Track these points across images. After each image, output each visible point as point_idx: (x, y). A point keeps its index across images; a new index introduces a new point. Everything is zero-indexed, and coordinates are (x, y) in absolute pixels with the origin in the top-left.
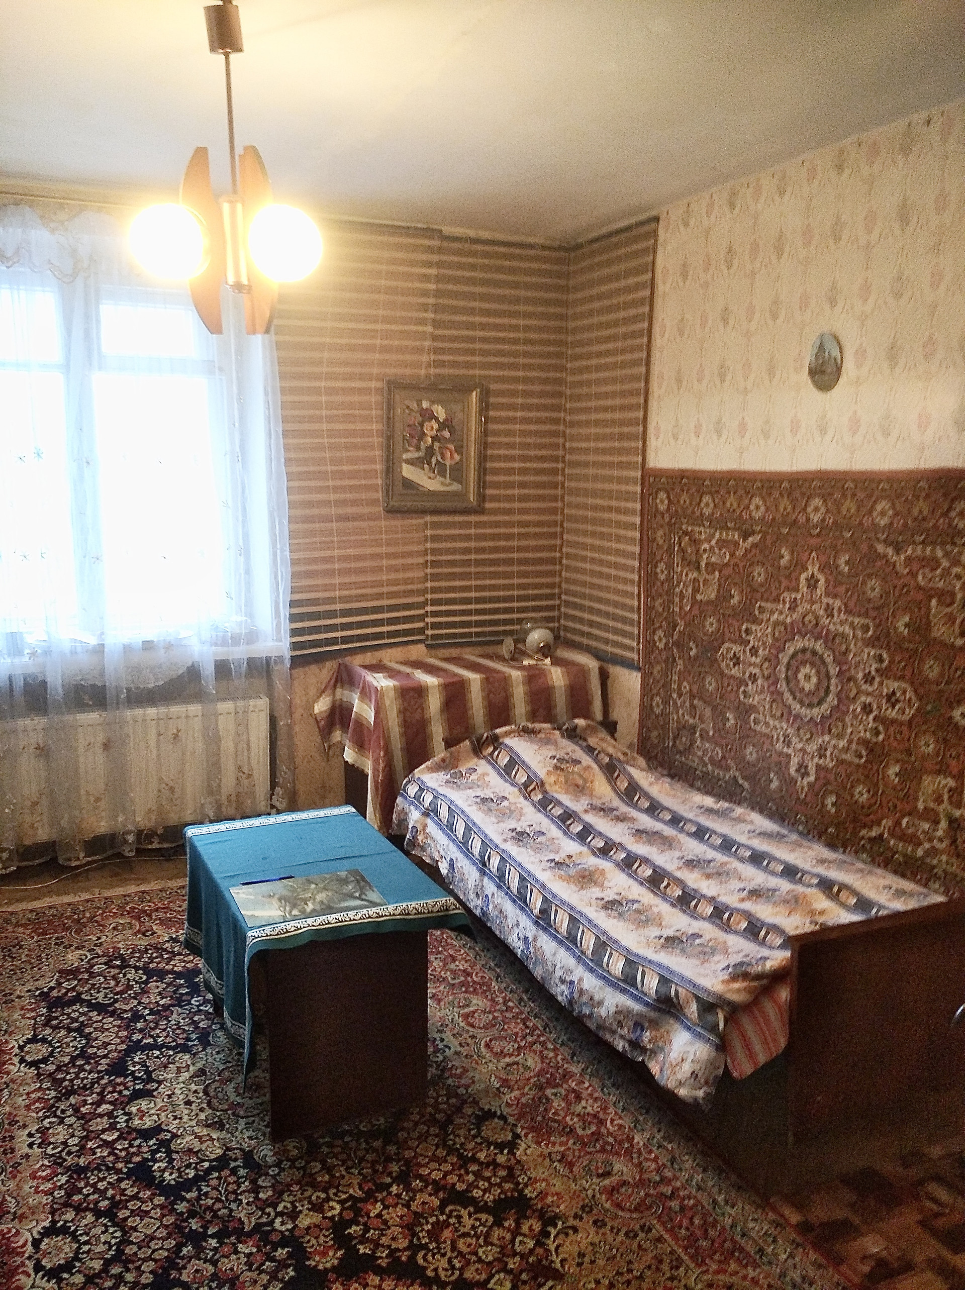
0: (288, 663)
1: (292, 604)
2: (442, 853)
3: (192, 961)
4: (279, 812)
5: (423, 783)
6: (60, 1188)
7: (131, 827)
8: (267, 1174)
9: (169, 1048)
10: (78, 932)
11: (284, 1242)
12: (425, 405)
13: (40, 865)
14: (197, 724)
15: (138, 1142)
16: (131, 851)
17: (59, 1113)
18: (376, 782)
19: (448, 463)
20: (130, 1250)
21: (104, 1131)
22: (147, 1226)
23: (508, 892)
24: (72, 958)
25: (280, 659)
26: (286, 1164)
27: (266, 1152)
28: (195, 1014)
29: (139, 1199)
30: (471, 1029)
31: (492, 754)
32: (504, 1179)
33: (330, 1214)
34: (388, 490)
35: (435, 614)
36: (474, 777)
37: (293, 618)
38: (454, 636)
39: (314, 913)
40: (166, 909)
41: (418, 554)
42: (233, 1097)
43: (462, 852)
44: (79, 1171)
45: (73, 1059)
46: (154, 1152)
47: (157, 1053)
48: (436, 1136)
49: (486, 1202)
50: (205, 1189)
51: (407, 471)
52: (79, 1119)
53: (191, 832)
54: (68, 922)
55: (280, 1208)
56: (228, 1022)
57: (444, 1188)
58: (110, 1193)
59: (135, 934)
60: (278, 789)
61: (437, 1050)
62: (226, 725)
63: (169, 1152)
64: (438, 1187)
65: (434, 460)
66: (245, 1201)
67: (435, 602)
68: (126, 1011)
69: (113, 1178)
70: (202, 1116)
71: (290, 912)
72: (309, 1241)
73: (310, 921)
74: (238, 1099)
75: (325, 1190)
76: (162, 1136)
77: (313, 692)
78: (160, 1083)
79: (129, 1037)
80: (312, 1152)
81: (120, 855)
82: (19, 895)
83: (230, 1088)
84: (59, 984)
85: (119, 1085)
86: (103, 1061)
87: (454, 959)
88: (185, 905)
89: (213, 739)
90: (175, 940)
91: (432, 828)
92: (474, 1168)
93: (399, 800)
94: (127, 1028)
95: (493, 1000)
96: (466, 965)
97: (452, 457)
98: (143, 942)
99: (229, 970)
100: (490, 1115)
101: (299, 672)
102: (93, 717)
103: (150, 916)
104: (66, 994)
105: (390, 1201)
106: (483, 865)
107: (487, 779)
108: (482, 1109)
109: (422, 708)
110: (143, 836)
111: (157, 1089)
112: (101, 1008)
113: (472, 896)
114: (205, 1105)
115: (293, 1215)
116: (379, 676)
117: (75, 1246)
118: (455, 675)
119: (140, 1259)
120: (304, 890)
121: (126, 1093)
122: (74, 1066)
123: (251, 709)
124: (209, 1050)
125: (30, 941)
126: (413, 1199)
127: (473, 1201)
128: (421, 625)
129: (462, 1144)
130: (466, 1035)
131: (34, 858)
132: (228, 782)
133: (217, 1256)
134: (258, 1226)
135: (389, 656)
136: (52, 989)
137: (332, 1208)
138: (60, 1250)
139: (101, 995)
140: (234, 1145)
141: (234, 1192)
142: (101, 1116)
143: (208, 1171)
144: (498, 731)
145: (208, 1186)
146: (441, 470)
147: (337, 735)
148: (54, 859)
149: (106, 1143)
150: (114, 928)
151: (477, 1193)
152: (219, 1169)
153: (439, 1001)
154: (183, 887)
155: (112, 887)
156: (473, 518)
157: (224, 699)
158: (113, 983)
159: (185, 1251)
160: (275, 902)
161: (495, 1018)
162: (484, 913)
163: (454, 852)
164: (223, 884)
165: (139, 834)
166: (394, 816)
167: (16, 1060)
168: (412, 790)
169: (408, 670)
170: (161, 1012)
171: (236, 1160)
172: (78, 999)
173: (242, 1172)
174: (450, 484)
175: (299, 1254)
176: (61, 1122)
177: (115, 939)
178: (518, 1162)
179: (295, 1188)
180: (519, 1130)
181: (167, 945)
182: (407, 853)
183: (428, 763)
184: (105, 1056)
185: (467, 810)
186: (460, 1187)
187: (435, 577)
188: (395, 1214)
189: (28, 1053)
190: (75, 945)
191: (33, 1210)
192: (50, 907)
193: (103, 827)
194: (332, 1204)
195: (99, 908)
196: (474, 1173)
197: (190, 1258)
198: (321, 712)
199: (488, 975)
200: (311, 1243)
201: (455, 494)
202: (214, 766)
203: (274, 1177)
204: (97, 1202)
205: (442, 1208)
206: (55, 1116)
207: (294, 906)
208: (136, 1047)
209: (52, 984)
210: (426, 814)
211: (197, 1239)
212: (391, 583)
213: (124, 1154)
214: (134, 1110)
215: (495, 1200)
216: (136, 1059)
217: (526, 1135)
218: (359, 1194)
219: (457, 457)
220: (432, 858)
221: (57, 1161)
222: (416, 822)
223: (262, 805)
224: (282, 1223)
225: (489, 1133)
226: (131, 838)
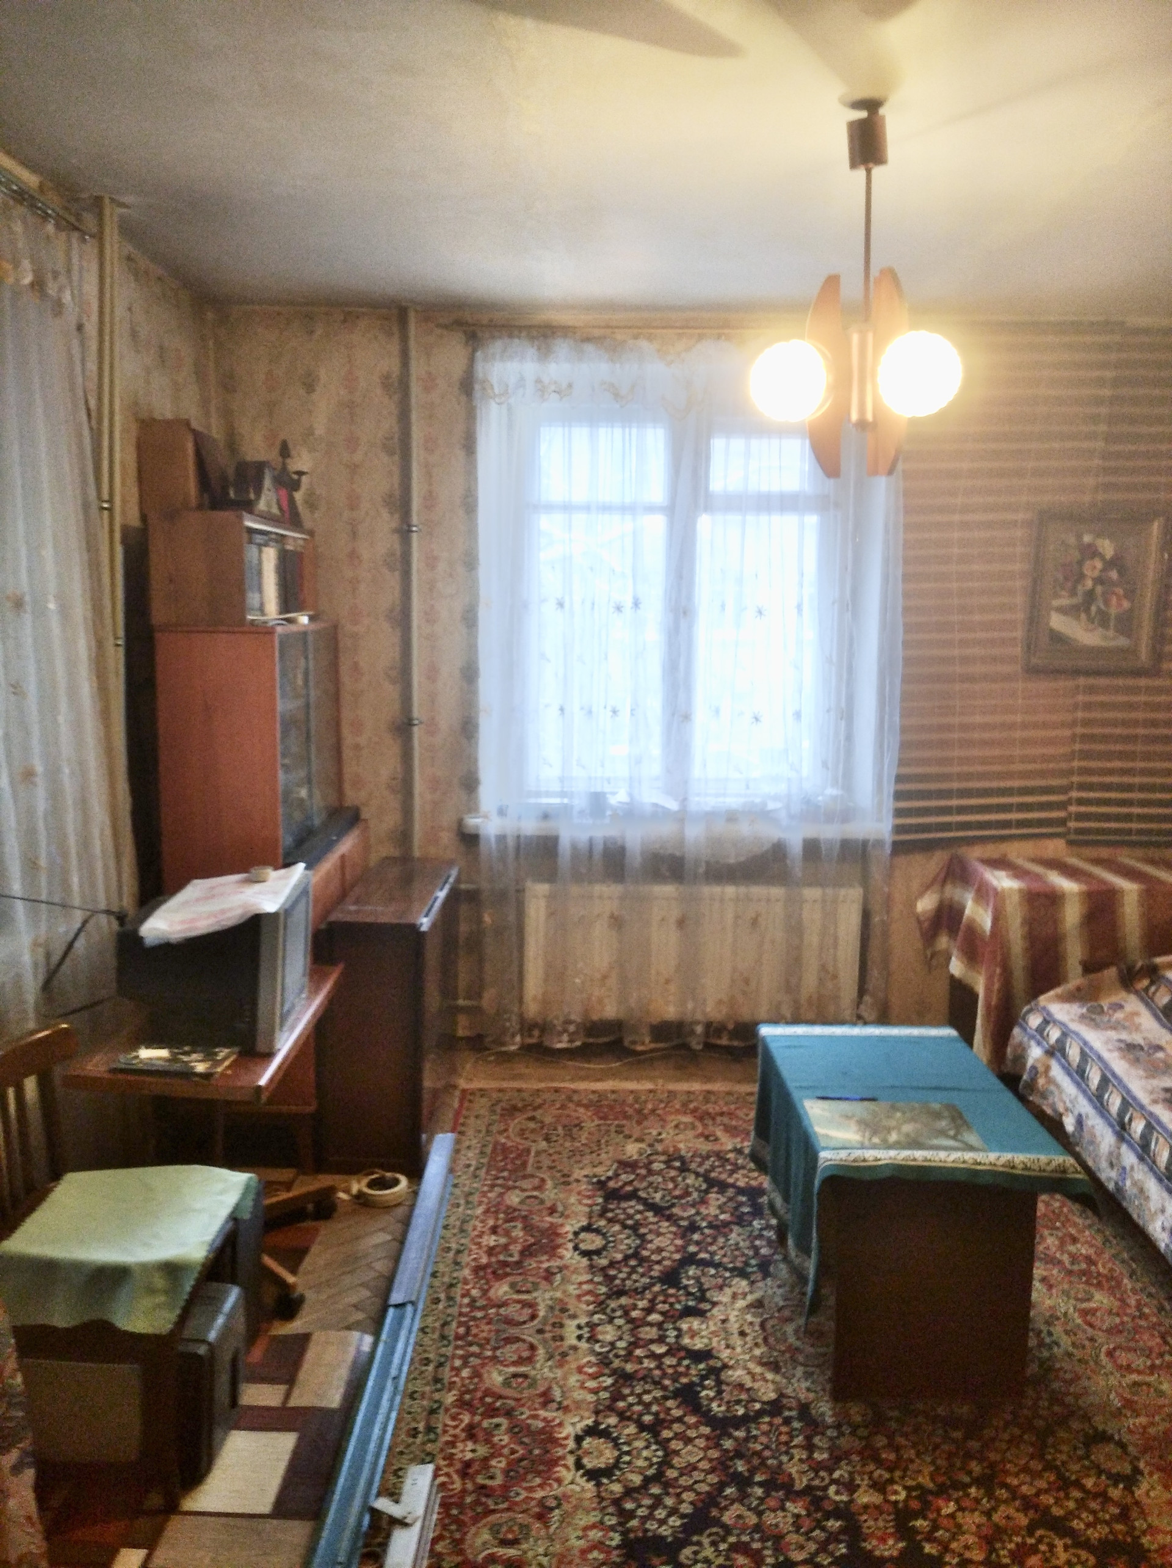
0: (888, 850)
1: (899, 779)
2: (1069, 1105)
3: (755, 1179)
4: (866, 1023)
5: (1049, 1014)
6: (605, 1389)
7: (699, 1016)
8: (823, 1434)
9: (726, 1269)
10: (639, 1123)
11: (838, 1512)
12: (1087, 539)
13: (606, 1044)
14: (778, 909)
15: (686, 1362)
16: (698, 1043)
17: (608, 1311)
18: (988, 1006)
19: (1113, 611)
20: (671, 1474)
21: (652, 1341)
22: (690, 1453)
23: (1152, 1167)
24: (632, 1150)
25: (879, 843)
26: (846, 1429)
27: (825, 1409)
28: (756, 1238)
29: (684, 1423)
30: (1090, 1330)
31: (1146, 990)
32: (1117, 1519)
33: (893, 1498)
34: (1030, 646)
35: (1081, 802)
36: (1119, 1015)
37: (899, 796)
38: (1104, 832)
39: (898, 1145)
40: (731, 1115)
41: (1063, 725)
42: (792, 1339)
43: (1095, 1108)
44: (624, 1378)
45: (627, 1258)
46: (704, 1378)
47: (713, 1271)
48: (1032, 1445)
49: (1089, 1539)
50: (755, 1432)
51: (1057, 622)
52: (628, 1322)
53: (765, 1031)
54: (630, 1111)
55: (836, 1475)
56: (793, 1252)
57: (1036, 1507)
58: (655, 1408)
59: (698, 1136)
60: (867, 999)
61: (1041, 1344)
62: (812, 916)
63: (719, 1382)
64: (1028, 1504)
65: (1093, 609)
66: (797, 1457)
67: (1082, 787)
68: (682, 1218)
69: (658, 1394)
70: (757, 1352)
71: (870, 1139)
72: (866, 1521)
73: (892, 1153)
74: (798, 1343)
75: (890, 1470)
76: (712, 1362)
77: (915, 885)
78: (714, 1304)
79: (684, 1248)
80: (877, 1422)
81: (685, 1046)
82: (582, 1073)
83: (790, 1329)
84: (617, 1175)
85: (672, 1296)
86: (657, 1267)
87: (1074, 1240)
88: (752, 1114)
89: (795, 929)
90: (739, 1151)
91: (1056, 1072)
92: (1076, 1494)
93: (1016, 1031)
94: (683, 1237)
95: (1122, 1300)
96: (1091, 1251)
97: (1120, 605)
98: (704, 1147)
99: (796, 1192)
100: (1103, 1437)
101: (901, 860)
102: (668, 890)
103: (714, 1119)
104: (622, 1187)
105: (966, 1503)
106: (1121, 1129)
107: (1137, 1020)
108: (1096, 1429)
109: (1056, 921)
110: (713, 1029)
111: (710, 1310)
112: (657, 1209)
113: (1104, 1164)
114: (760, 1340)
115: (851, 1487)
116: (1002, 874)
117: (616, 1453)
118: (1103, 882)
119: (680, 1487)
120: (888, 1117)
121: (678, 1306)
122: (626, 1265)
123: (841, 898)
124: (769, 1281)
125: (591, 1124)
126: (994, 1509)
127: (1071, 1533)
128: (1062, 814)
129: (1064, 1463)
130: (1080, 1335)
131: (598, 1037)
132: (810, 981)
133: (762, 1508)
134: (809, 1490)
135: (1016, 851)
136: (609, 1178)
137: (896, 1493)
138: (601, 1454)
139: (658, 1196)
140: (789, 1391)
141: (786, 1443)
142: (651, 1325)
143: (760, 1413)
144: (1159, 960)
145: (758, 1429)
146: (1103, 620)
147: (943, 942)
148: (619, 1042)
149: (653, 1356)
150: (676, 1126)
151: (1076, 1524)
152: (772, 1415)
153: (1050, 1287)
154: (751, 1094)
155: (679, 1080)
156: (1143, 682)
157: (810, 885)
158: (671, 1186)
159: (729, 1491)
160: (854, 1126)
161: (1122, 1323)
162: (1119, 1189)
163: (1084, 1107)
164: (796, 1095)
165: (708, 1025)
166: (1009, 1050)
167: (570, 1245)
168: (1034, 1021)
169: (1038, 869)
170: (720, 1228)
171: (790, 1409)
172: (633, 1195)
173: (796, 1425)
174: (1113, 639)
175: (853, 1531)
176: (611, 1320)
177: (676, 1138)
178: (1137, 1503)
179: (855, 1458)
180: (1142, 1465)
181: (731, 1156)
182: (1022, 1099)
183: (1059, 990)
184: (659, 1262)
185: (1106, 1055)
186: (1057, 1511)
187: (1086, 755)
188: (971, 1520)
189: (583, 1241)
190: (635, 1136)
191: (578, 1405)
192: (613, 1092)
193: (670, 1012)
194: (896, 1487)
195: (661, 1101)
196: (1076, 1500)
197: (733, 1502)
198: (924, 912)
199: (1119, 1269)
200: (868, 1524)
201: (1121, 650)
202: (794, 961)
203: (831, 1439)
204: (641, 1415)
205: (1031, 1530)
206: (605, 1314)
207: (875, 1133)
208: (690, 1260)
209: (610, 1174)
210: (1050, 1053)
211: (743, 1482)
212: (1024, 759)
213: (670, 1371)
214: (685, 1326)
215: (1100, 1540)
216: (691, 1273)
217: (1151, 1474)
218: (931, 1485)
219: (1126, 604)
220: (1055, 1110)
221: (604, 1361)
222: (1037, 1060)
223: (847, 1014)
224: (837, 1493)
225: (1102, 1458)
226: (699, 1029)
